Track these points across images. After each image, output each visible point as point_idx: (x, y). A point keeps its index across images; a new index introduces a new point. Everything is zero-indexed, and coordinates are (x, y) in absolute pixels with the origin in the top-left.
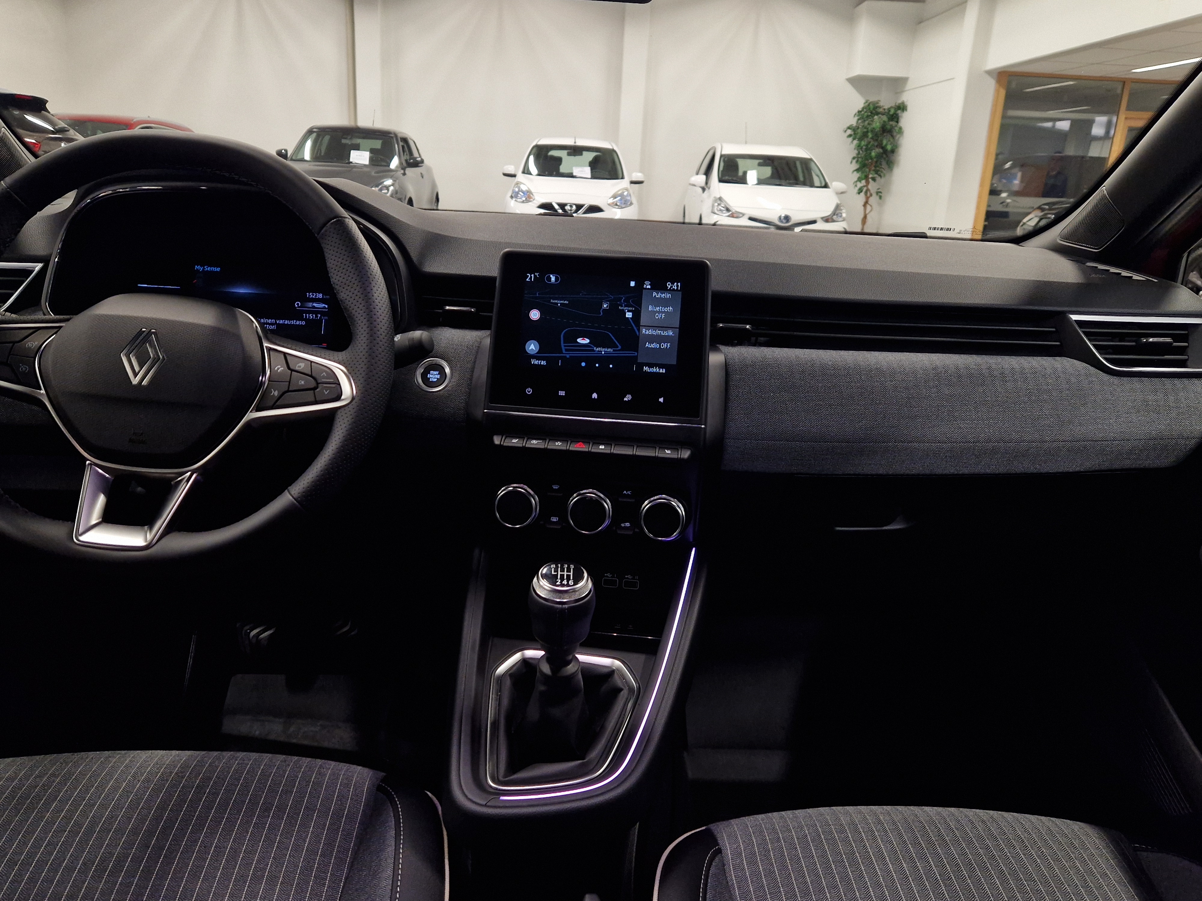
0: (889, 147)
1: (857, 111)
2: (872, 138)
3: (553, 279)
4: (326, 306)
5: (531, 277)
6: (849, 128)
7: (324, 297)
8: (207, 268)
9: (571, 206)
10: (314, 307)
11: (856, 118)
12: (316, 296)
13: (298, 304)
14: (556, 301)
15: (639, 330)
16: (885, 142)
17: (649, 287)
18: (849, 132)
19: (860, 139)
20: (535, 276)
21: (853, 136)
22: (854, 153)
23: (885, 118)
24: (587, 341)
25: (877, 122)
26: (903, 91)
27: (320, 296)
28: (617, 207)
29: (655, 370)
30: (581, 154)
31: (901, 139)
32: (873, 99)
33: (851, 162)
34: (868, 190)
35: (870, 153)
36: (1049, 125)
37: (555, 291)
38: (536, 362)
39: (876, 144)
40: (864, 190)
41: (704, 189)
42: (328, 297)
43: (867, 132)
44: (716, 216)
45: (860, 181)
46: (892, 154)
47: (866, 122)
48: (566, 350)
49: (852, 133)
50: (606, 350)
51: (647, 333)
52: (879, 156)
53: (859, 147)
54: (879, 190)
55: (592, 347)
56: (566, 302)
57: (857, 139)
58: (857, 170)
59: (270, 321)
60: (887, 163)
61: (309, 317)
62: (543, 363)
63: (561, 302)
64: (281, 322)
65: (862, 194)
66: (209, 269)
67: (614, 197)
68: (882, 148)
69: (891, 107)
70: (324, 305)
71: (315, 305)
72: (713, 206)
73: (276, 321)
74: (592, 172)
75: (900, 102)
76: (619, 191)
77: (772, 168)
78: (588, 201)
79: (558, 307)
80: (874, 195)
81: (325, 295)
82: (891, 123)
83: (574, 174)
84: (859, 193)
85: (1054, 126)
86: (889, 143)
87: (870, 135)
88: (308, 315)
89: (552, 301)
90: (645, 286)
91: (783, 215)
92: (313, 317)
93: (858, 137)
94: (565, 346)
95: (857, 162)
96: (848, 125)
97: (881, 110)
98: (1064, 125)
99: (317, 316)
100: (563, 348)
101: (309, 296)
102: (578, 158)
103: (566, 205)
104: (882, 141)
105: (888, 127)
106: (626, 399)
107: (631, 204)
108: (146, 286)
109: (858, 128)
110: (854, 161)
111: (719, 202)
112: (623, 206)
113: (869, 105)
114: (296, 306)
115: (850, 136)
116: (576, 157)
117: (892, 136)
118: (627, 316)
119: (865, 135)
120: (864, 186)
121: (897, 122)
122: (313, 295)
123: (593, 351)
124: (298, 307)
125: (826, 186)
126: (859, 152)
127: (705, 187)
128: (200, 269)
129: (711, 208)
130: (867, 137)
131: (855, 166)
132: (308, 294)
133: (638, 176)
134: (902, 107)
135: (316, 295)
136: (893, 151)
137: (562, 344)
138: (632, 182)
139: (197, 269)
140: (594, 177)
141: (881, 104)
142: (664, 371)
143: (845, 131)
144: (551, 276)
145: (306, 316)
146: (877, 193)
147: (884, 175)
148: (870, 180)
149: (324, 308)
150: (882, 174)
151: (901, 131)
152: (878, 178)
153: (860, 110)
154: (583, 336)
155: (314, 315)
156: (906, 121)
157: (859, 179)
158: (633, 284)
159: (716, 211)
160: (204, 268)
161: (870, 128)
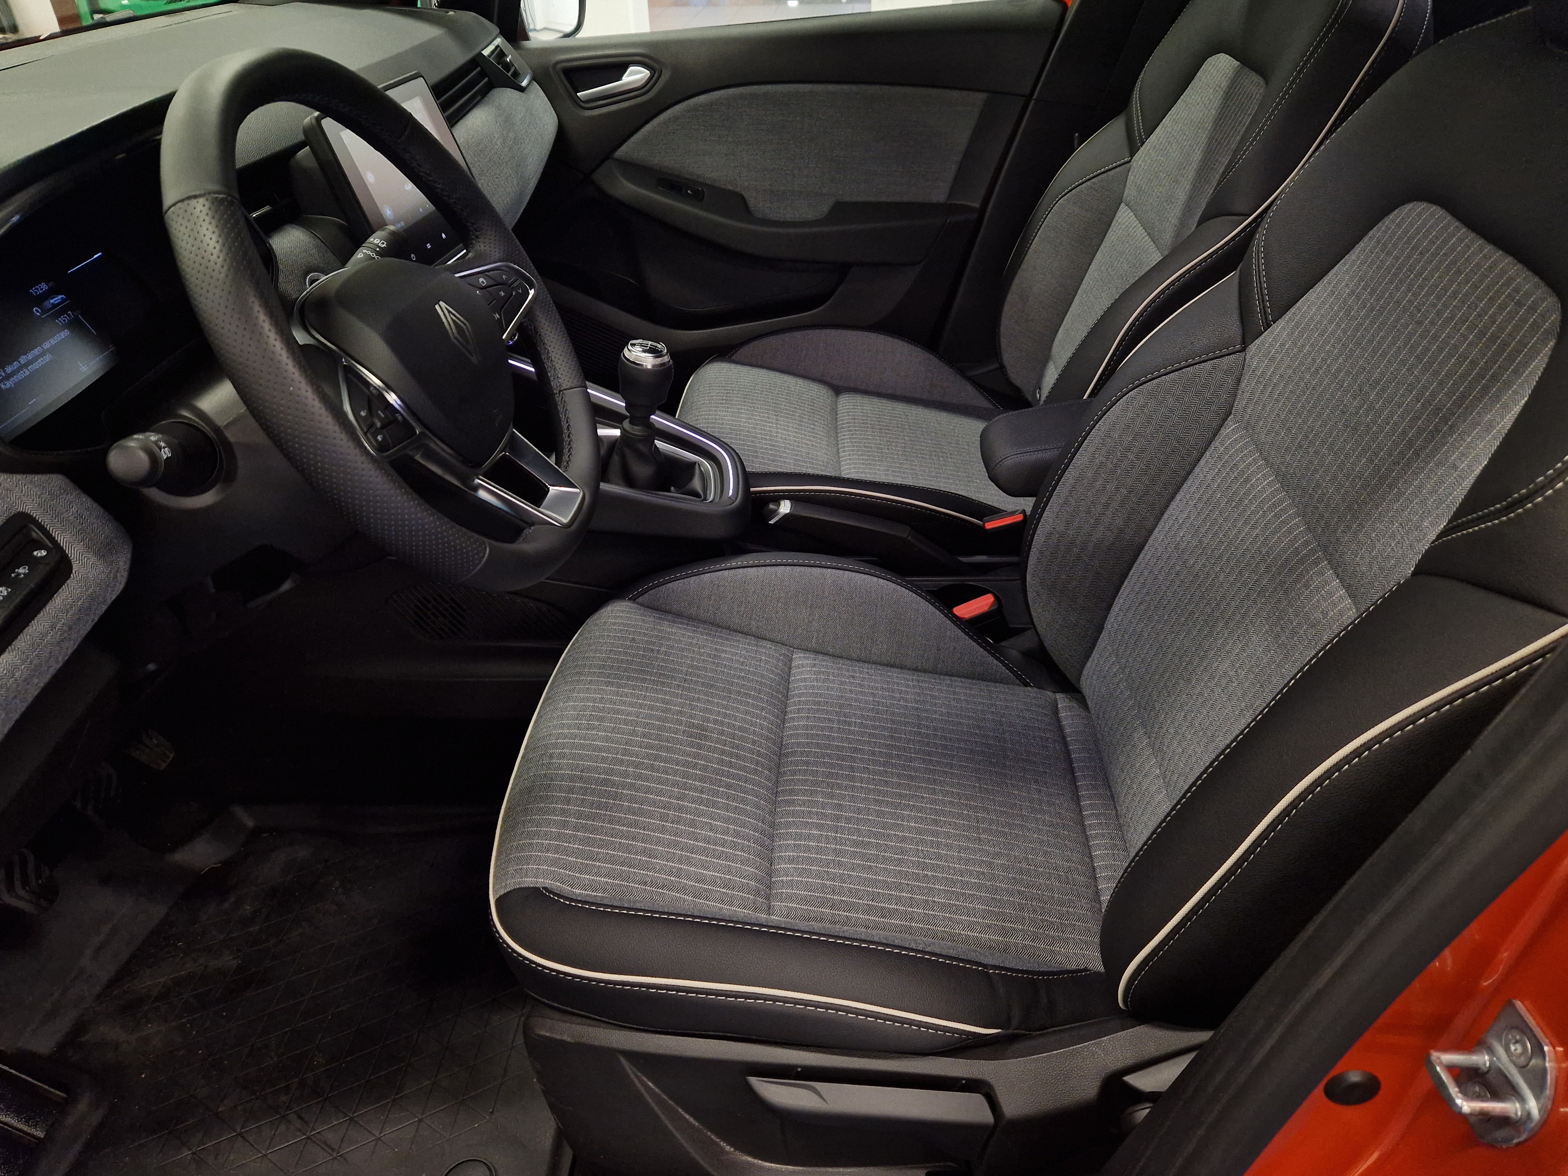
13: (37, 311)
70: (60, 297)
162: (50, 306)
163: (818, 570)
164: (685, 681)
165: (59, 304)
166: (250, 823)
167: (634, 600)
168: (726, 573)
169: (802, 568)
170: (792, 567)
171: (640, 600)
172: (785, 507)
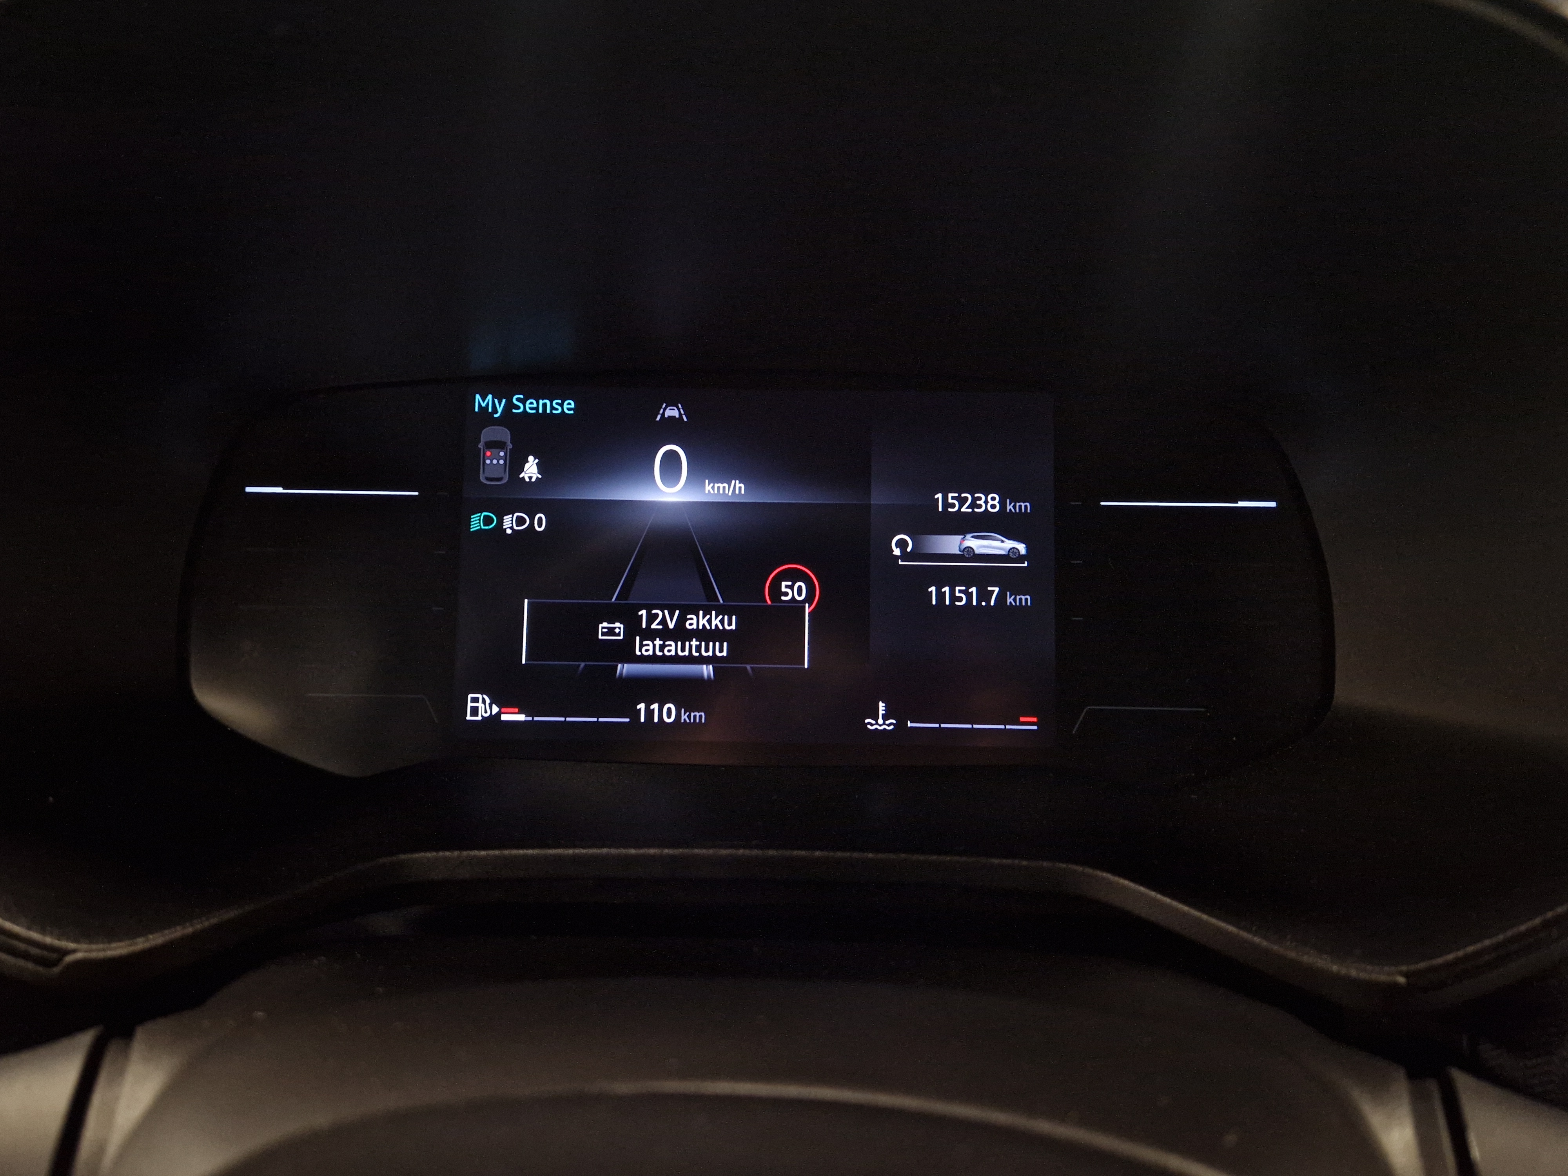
4: (1022, 548)
7: (1009, 507)
8: (523, 401)
10: (968, 554)
12: (973, 505)
13: (902, 544)
27: (990, 503)
42: (1025, 506)
61: (953, 598)
66: (530, 406)
70: (1009, 544)
71: (972, 543)
81: (1014, 500)
88: (946, 589)
92: (969, 596)
99: (984, 595)
101: (946, 504)
108: (279, 490)
114: (897, 552)
122: (962, 501)
124: (905, 556)
128: (495, 411)
132: (939, 496)
135: (975, 500)
139: (484, 410)
145: (941, 596)
149: (1014, 555)
155: (973, 590)
160: (510, 406)
162: (955, 551)
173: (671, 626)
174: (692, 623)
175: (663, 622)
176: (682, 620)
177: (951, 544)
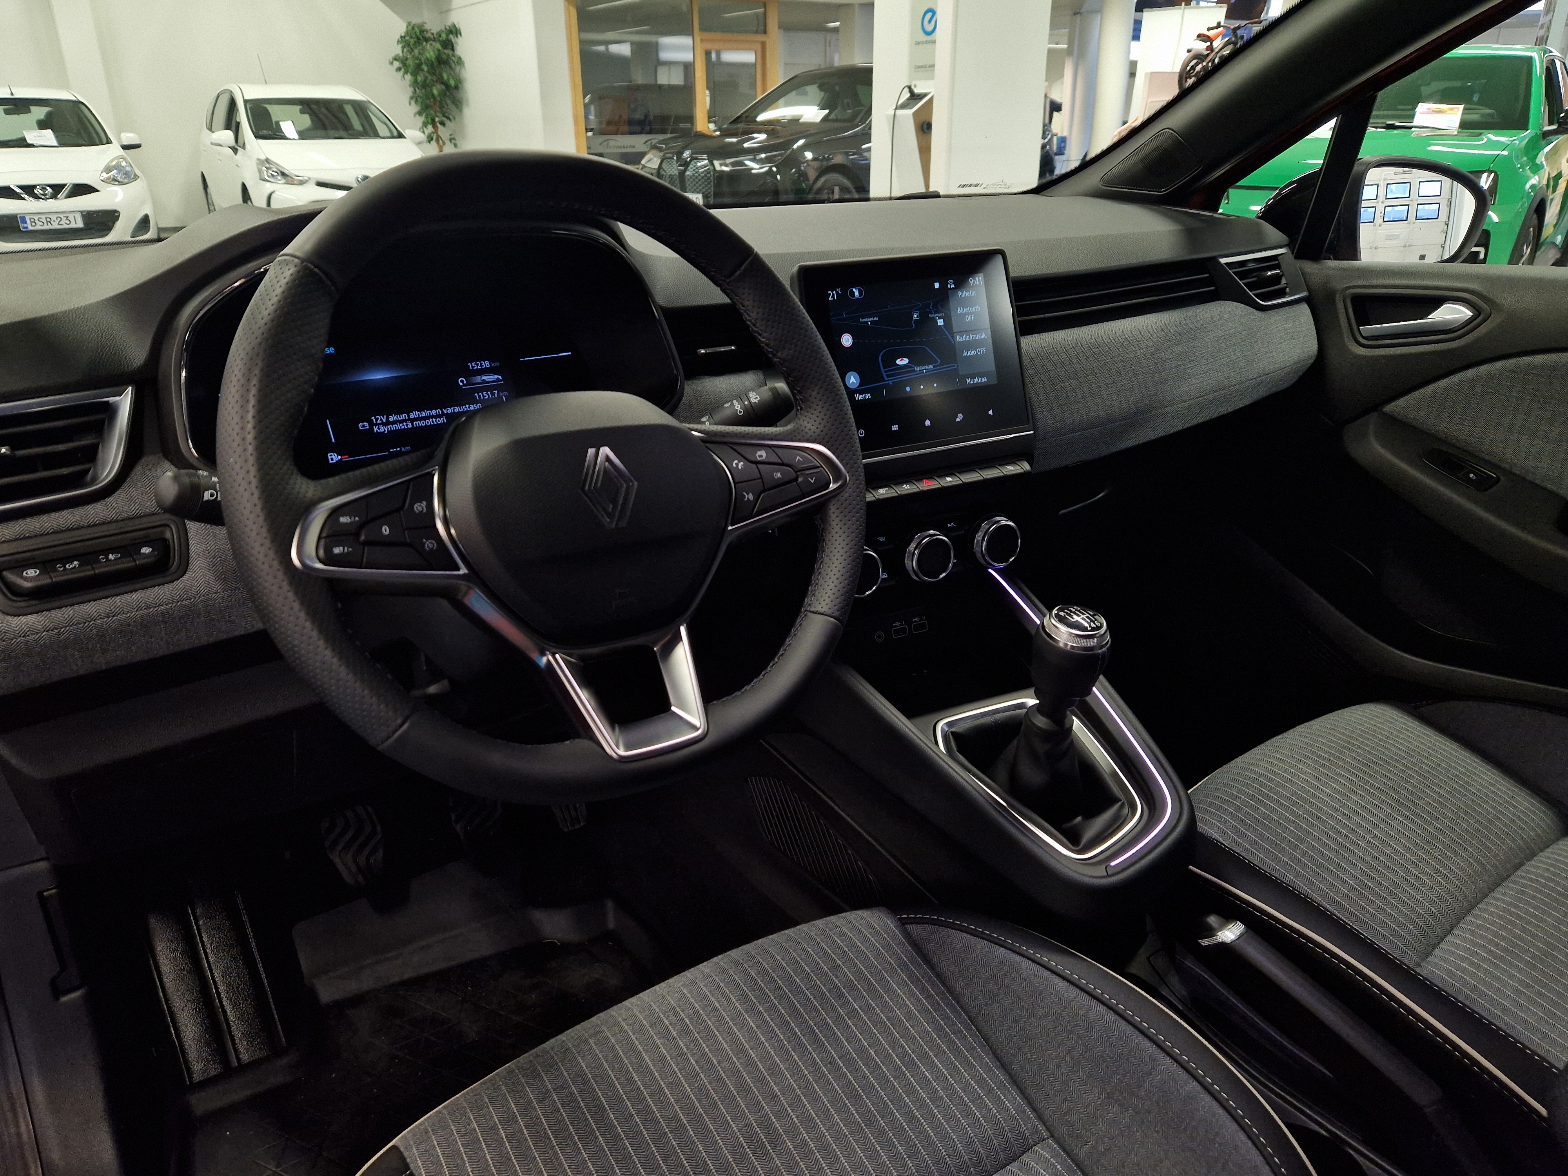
0: (452, 83)
1: (399, 37)
2: (428, 72)
3: (857, 293)
4: (500, 377)
5: (833, 295)
6: (395, 59)
7: (493, 365)
9: (44, 189)
10: (484, 382)
11: (400, 46)
12: (481, 366)
13: (462, 381)
14: (865, 320)
15: (953, 337)
16: (445, 76)
17: (953, 286)
18: (397, 64)
19: (414, 74)
20: (837, 292)
21: (403, 69)
22: (410, 91)
23: (438, 46)
24: (905, 361)
25: (430, 51)
26: (449, 10)
27: (486, 364)
28: (117, 183)
29: (977, 380)
30: (29, 111)
31: (463, 71)
32: (416, 20)
33: (410, 103)
34: (438, 138)
35: (431, 91)
36: (602, 48)
37: (862, 306)
38: (861, 397)
39: (435, 78)
40: (434, 138)
41: (235, 151)
42: (497, 364)
43: (421, 64)
44: (268, 184)
45: (426, 127)
46: (456, 91)
47: (416, 51)
48: (888, 376)
49: (401, 65)
50: (927, 367)
51: (962, 340)
52: (443, 94)
53: (415, 84)
54: (452, 136)
55: (911, 367)
56: (876, 319)
57: (409, 74)
58: (420, 113)
59: (434, 412)
60: (453, 102)
61: (484, 397)
62: (868, 396)
63: (871, 319)
64: (450, 411)
65: (433, 143)
67: (108, 170)
68: (443, 83)
69: (441, 31)
70: (496, 377)
71: (484, 378)
72: (260, 171)
73: (442, 411)
74: (56, 137)
75: (449, 23)
76: (112, 161)
77: (310, 115)
78: (70, 179)
79: (868, 326)
80: (447, 142)
81: (494, 362)
82: (446, 51)
83: (29, 141)
84: (430, 142)
85: (607, 49)
86: (451, 77)
87: (425, 68)
89: (861, 320)
90: (949, 286)
91: (360, 176)
92: (488, 395)
93: (410, 71)
94: (885, 372)
95: (416, 102)
96: (393, 55)
97: (429, 35)
98: (624, 49)
99: (493, 394)
100: (884, 374)
101: (473, 367)
102: (23, 117)
103: (34, 187)
104: (441, 74)
105: (444, 57)
106: (958, 420)
107: (136, 177)
109: (407, 59)
110: (413, 102)
111: (268, 165)
112: (126, 181)
113: (413, 28)
114: (461, 384)
115: (399, 69)
116: (22, 116)
117: (451, 67)
118: (939, 324)
119: (418, 68)
120: (433, 133)
121: (453, 50)
122: (477, 365)
123: (914, 371)
124: (464, 385)
125: (400, 136)
126: (415, 90)
127: (236, 147)
129: (257, 174)
130: (422, 70)
131: (415, 108)
132: (469, 364)
133: (129, 138)
134: (454, 31)
135: (481, 364)
136: (457, 88)
137: (883, 370)
138: (125, 147)
140: (62, 144)
141: (427, 27)
142: (986, 380)
143: (392, 63)
144: (854, 290)
145: (479, 396)
146: (450, 140)
147: (454, 118)
148: (438, 124)
149: (498, 379)
150: (451, 117)
151: (460, 61)
152: (447, 122)
153: (403, 35)
154: (902, 356)
155: (489, 393)
156: (463, 47)
157: (425, 125)
158: (937, 285)
159: (266, 177)
161: (423, 60)
162: (480, 381)
163: (1152, 1048)
164: (830, 1063)
165: (488, 382)
166: (611, 924)
167: (904, 924)
168: (1026, 964)
169: (1129, 1030)
170: (1117, 1017)
171: (910, 927)
172: (1230, 933)
173: (384, 421)
174: (391, 419)
175: (381, 420)
176: (387, 419)
177: (478, 379)
